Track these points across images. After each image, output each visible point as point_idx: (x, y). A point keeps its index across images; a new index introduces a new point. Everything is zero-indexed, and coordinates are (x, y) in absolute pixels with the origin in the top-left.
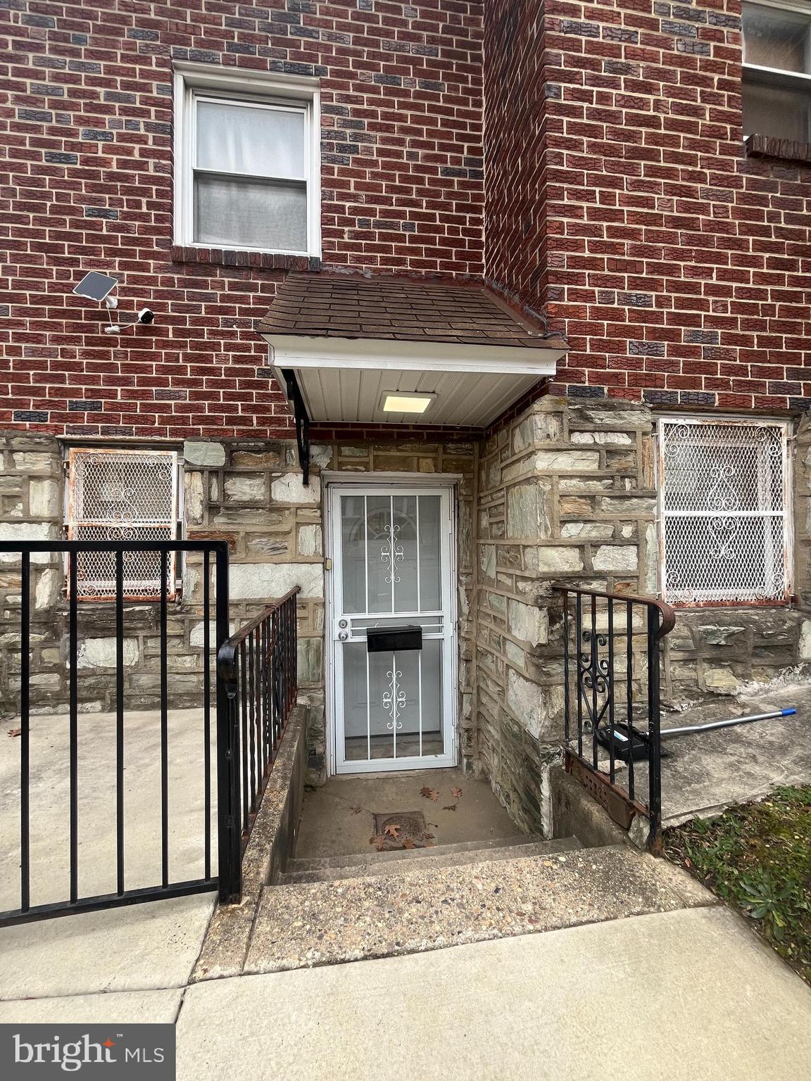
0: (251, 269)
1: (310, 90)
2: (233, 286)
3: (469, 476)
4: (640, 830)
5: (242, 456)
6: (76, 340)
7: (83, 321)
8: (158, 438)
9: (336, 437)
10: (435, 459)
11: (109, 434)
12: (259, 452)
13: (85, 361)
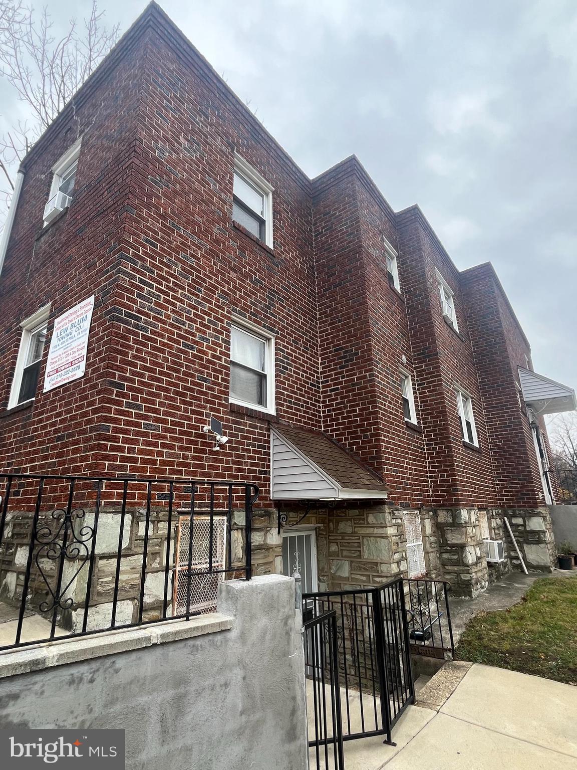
0: (256, 418)
1: (271, 337)
2: (250, 426)
3: (325, 525)
4: (448, 656)
5: (256, 519)
6: (189, 449)
7: (193, 438)
8: (221, 509)
9: (285, 507)
10: (316, 517)
11: (202, 507)
12: (262, 517)
13: (192, 462)
